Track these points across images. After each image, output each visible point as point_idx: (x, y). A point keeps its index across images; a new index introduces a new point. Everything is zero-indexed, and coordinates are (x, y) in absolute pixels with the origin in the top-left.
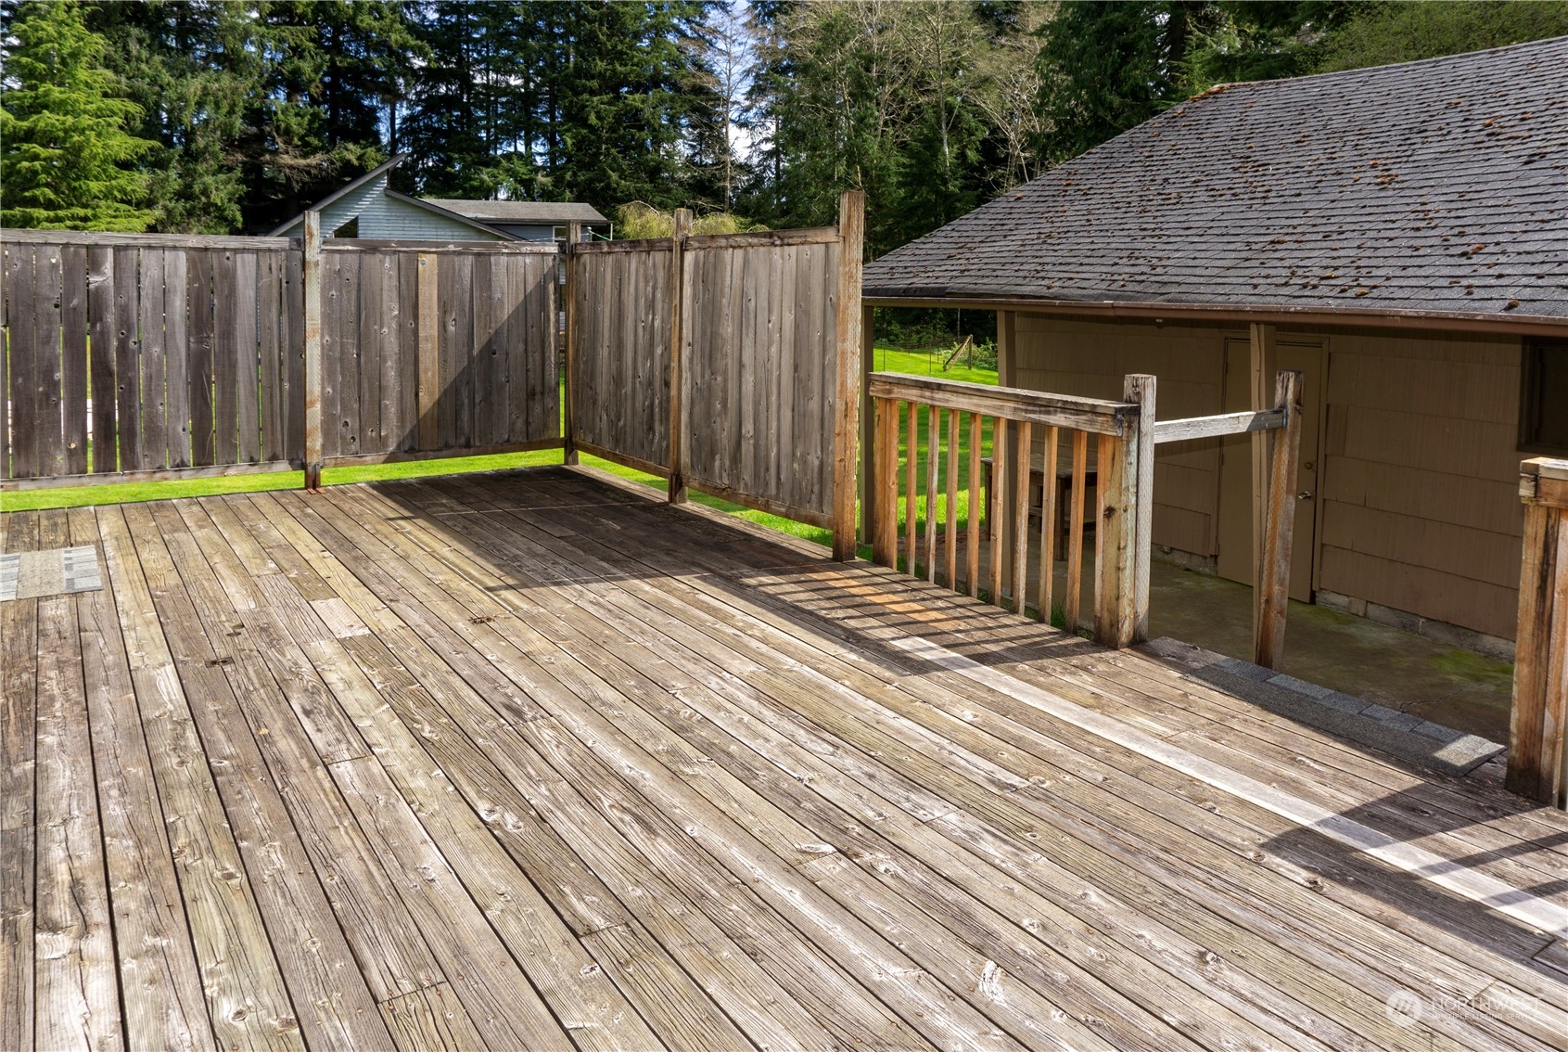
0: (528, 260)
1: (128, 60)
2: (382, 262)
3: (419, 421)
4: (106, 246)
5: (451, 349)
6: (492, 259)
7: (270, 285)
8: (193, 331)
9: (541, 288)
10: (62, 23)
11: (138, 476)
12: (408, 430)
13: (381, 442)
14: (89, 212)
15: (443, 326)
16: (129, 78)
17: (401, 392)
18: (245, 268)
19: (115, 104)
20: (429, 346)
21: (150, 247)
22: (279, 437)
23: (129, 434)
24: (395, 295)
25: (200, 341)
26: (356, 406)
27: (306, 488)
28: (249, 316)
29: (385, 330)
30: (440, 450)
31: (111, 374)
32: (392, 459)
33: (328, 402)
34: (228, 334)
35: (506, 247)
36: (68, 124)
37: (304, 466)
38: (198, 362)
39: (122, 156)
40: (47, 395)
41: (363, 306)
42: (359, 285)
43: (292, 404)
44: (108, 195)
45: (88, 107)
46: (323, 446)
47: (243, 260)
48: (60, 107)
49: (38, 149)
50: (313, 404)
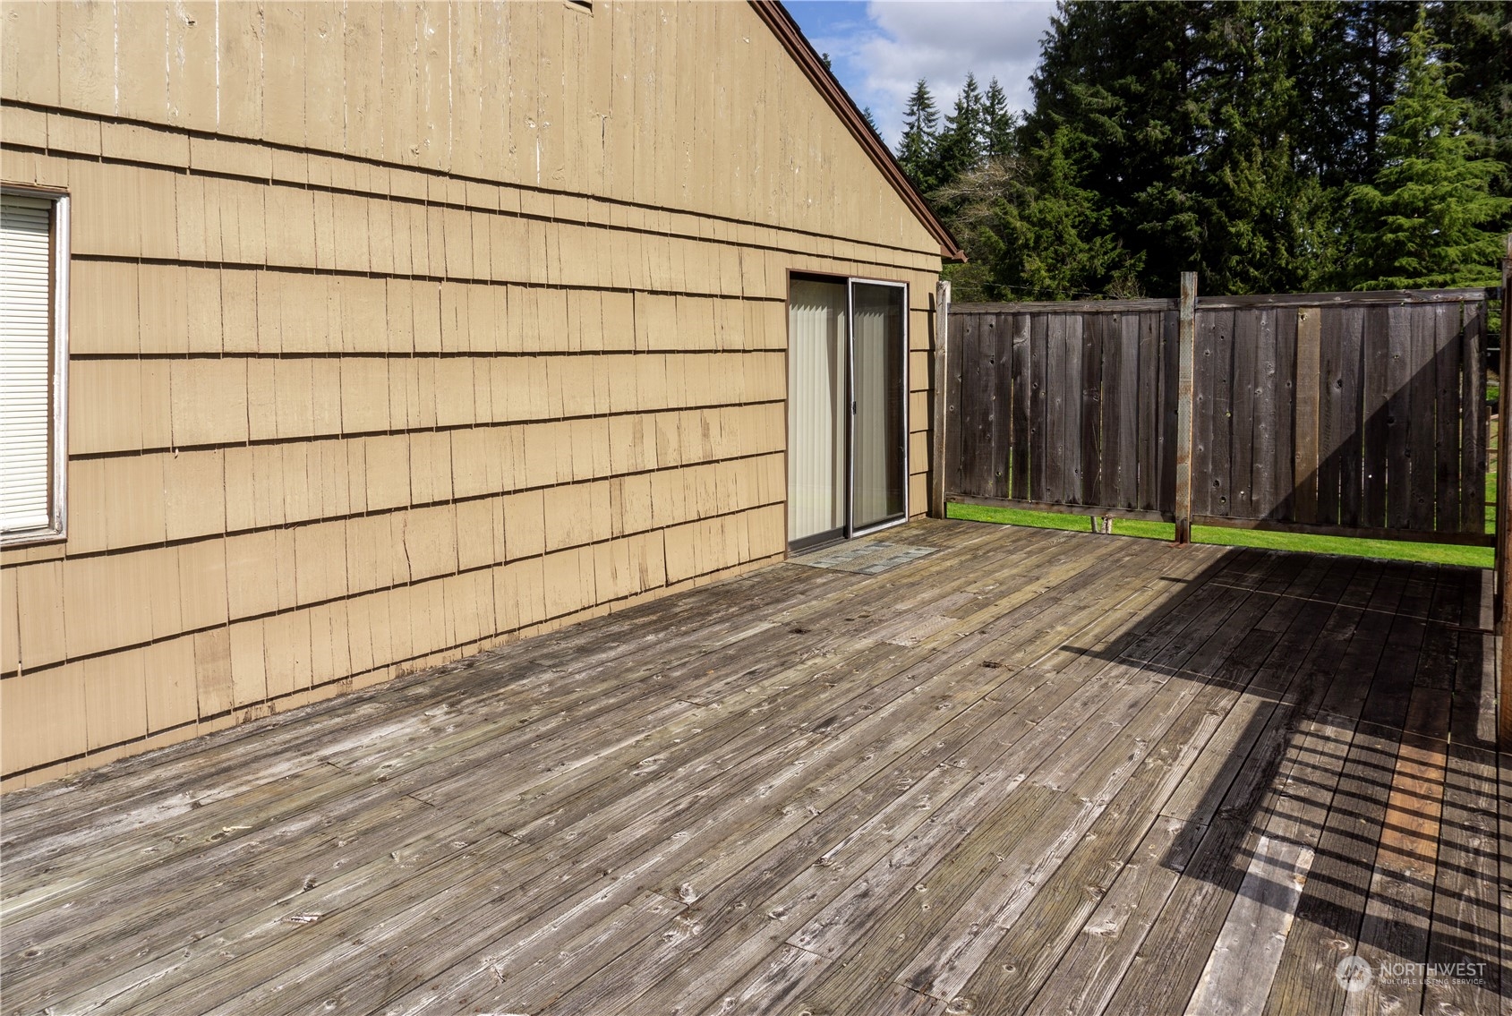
0: (1440, 310)
1: (1499, 119)
2: (1259, 319)
3: (1294, 489)
4: (1024, 314)
5: (1336, 413)
6: (1391, 311)
7: (1150, 344)
8: (1086, 385)
9: (1460, 343)
10: (1428, 97)
11: (1042, 506)
12: (1282, 498)
13: (1253, 507)
14: (1448, 277)
15: (1326, 388)
16: (1498, 138)
17: (1276, 456)
18: (1129, 326)
19: (1477, 166)
20: (1308, 409)
21: (1055, 313)
22: (1154, 489)
23: (1037, 469)
24: (1271, 353)
25: (1090, 395)
26: (1227, 466)
27: (1176, 540)
28: (1131, 373)
29: (1260, 390)
30: (1319, 524)
31: (1026, 419)
32: (1263, 526)
33: (1200, 460)
34: (1113, 389)
35: (1409, 296)
36: (1428, 192)
37: (1173, 520)
38: (1089, 412)
39: (1482, 218)
40: (984, 432)
41: (1236, 364)
42: (1233, 343)
43: (1165, 458)
44: (1466, 259)
45: (1449, 174)
46: (1193, 503)
47: (1127, 322)
48: (1421, 178)
49: (1402, 220)
50: (1183, 459)
